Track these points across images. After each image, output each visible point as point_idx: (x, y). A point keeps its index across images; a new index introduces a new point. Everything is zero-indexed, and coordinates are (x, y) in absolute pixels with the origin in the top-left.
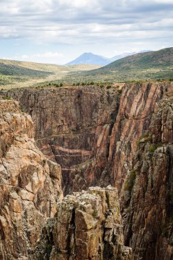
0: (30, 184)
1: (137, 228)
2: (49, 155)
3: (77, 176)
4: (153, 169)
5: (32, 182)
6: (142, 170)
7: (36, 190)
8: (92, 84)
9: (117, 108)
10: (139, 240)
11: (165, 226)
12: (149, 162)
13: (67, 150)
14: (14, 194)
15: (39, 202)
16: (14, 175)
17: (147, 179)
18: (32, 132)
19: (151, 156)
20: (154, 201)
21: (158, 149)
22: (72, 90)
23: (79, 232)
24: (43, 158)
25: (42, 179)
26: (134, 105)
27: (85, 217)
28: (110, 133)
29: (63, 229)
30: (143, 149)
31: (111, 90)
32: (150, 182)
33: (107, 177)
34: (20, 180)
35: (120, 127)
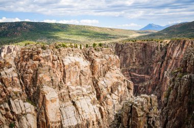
0: (117, 91)
1: (171, 118)
2: (128, 77)
3: (142, 88)
4: (181, 87)
5: (118, 90)
6: (175, 87)
7: (120, 95)
8: (152, 40)
9: (166, 54)
10: (171, 125)
11: (187, 119)
12: (179, 83)
13: (137, 75)
14: (108, 96)
15: (121, 100)
16: (109, 86)
17: (177, 92)
18: (119, 65)
19: (180, 80)
20: (181, 105)
21: (184, 76)
22: (141, 43)
23: (133, 118)
24: (124, 78)
25: (123, 89)
26: (175, 52)
27: (137, 110)
28: (161, 67)
29: (126, 115)
30: (176, 76)
31: (162, 44)
32: (179, 94)
33: (159, 90)
34: (112, 89)
35: (167, 64)
